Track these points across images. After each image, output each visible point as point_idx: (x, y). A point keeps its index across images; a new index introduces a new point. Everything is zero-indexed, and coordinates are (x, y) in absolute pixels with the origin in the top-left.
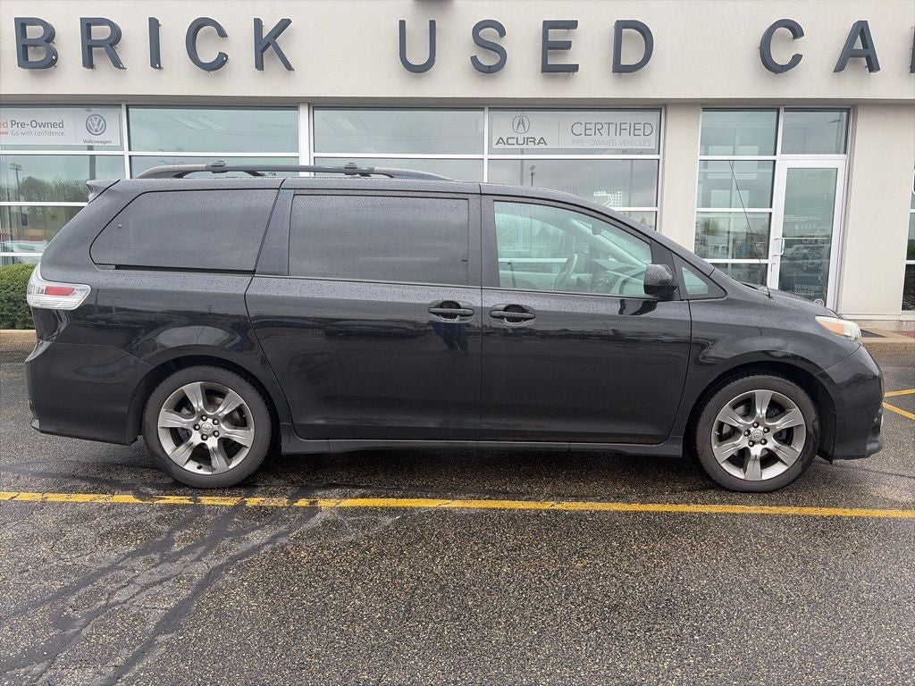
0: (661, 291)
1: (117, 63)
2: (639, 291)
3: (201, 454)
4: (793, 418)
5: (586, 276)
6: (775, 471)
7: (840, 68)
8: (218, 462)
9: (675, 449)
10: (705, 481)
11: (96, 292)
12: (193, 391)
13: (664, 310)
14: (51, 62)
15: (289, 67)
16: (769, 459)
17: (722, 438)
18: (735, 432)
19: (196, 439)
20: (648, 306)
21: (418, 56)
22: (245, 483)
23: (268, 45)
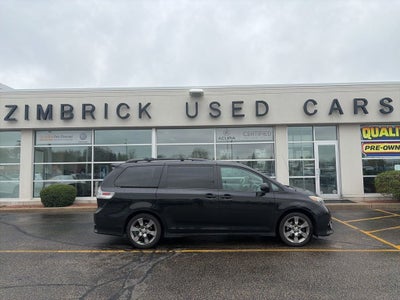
0: (266, 190)
1: (93, 118)
2: (259, 190)
3: (142, 239)
4: (305, 224)
5: (248, 185)
6: (302, 240)
7: (330, 113)
8: (146, 241)
9: (273, 234)
10: (283, 243)
11: (116, 194)
12: (140, 220)
13: (268, 195)
14: (72, 117)
15: (150, 117)
16: (300, 237)
17: (286, 231)
18: (290, 229)
19: (140, 234)
20: (263, 194)
21: (192, 113)
22: (153, 247)
23: (143, 111)
